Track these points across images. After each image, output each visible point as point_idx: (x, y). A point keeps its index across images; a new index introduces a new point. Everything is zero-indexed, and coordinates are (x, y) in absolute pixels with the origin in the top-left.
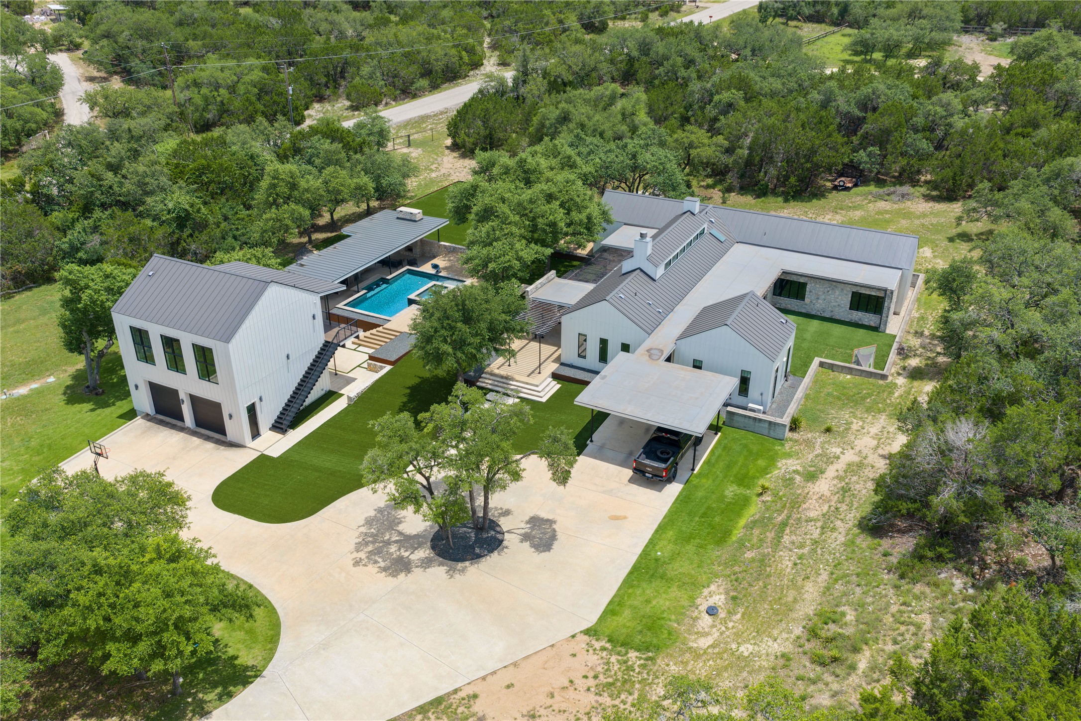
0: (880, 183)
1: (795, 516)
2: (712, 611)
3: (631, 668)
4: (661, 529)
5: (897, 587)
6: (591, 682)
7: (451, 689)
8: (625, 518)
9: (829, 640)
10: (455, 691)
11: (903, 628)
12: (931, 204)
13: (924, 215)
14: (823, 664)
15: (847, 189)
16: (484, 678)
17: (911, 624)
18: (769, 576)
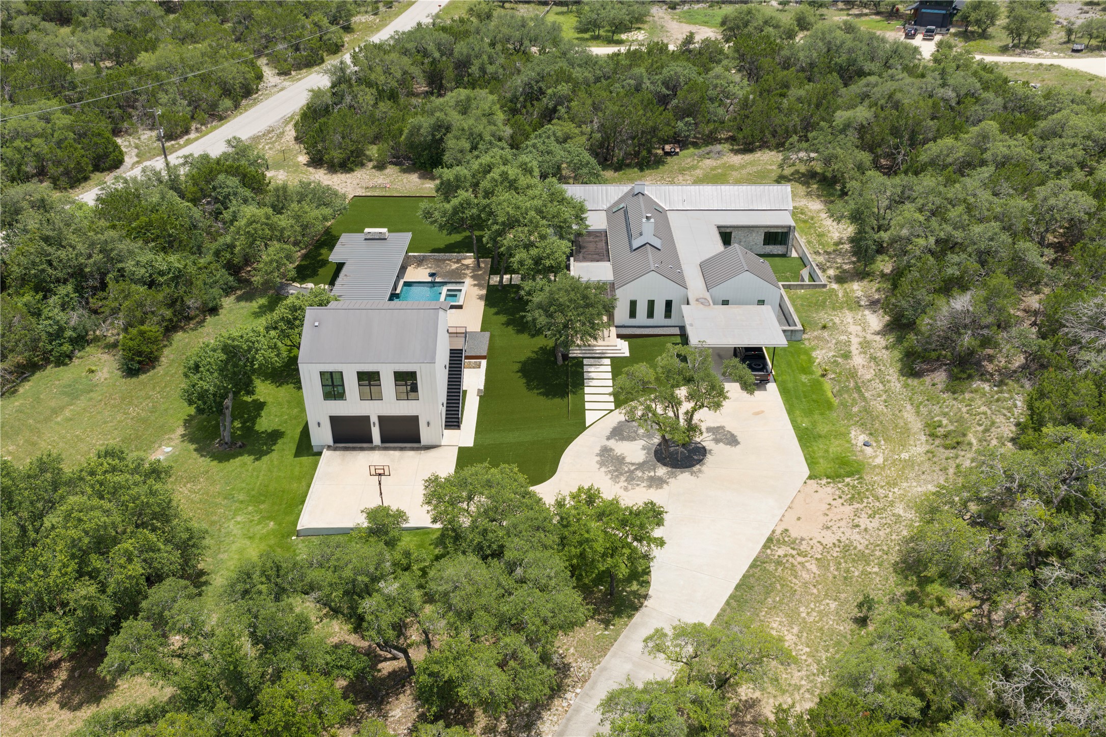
0: (695, 145)
1: (859, 381)
2: (866, 444)
3: (854, 487)
4: (790, 411)
5: (955, 399)
6: (840, 501)
7: (770, 532)
8: (763, 412)
9: (945, 436)
10: (773, 532)
11: (978, 418)
12: (740, 157)
13: (743, 167)
14: (954, 448)
15: (677, 154)
16: (781, 520)
17: (979, 414)
18: (878, 417)
